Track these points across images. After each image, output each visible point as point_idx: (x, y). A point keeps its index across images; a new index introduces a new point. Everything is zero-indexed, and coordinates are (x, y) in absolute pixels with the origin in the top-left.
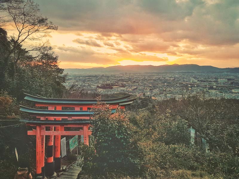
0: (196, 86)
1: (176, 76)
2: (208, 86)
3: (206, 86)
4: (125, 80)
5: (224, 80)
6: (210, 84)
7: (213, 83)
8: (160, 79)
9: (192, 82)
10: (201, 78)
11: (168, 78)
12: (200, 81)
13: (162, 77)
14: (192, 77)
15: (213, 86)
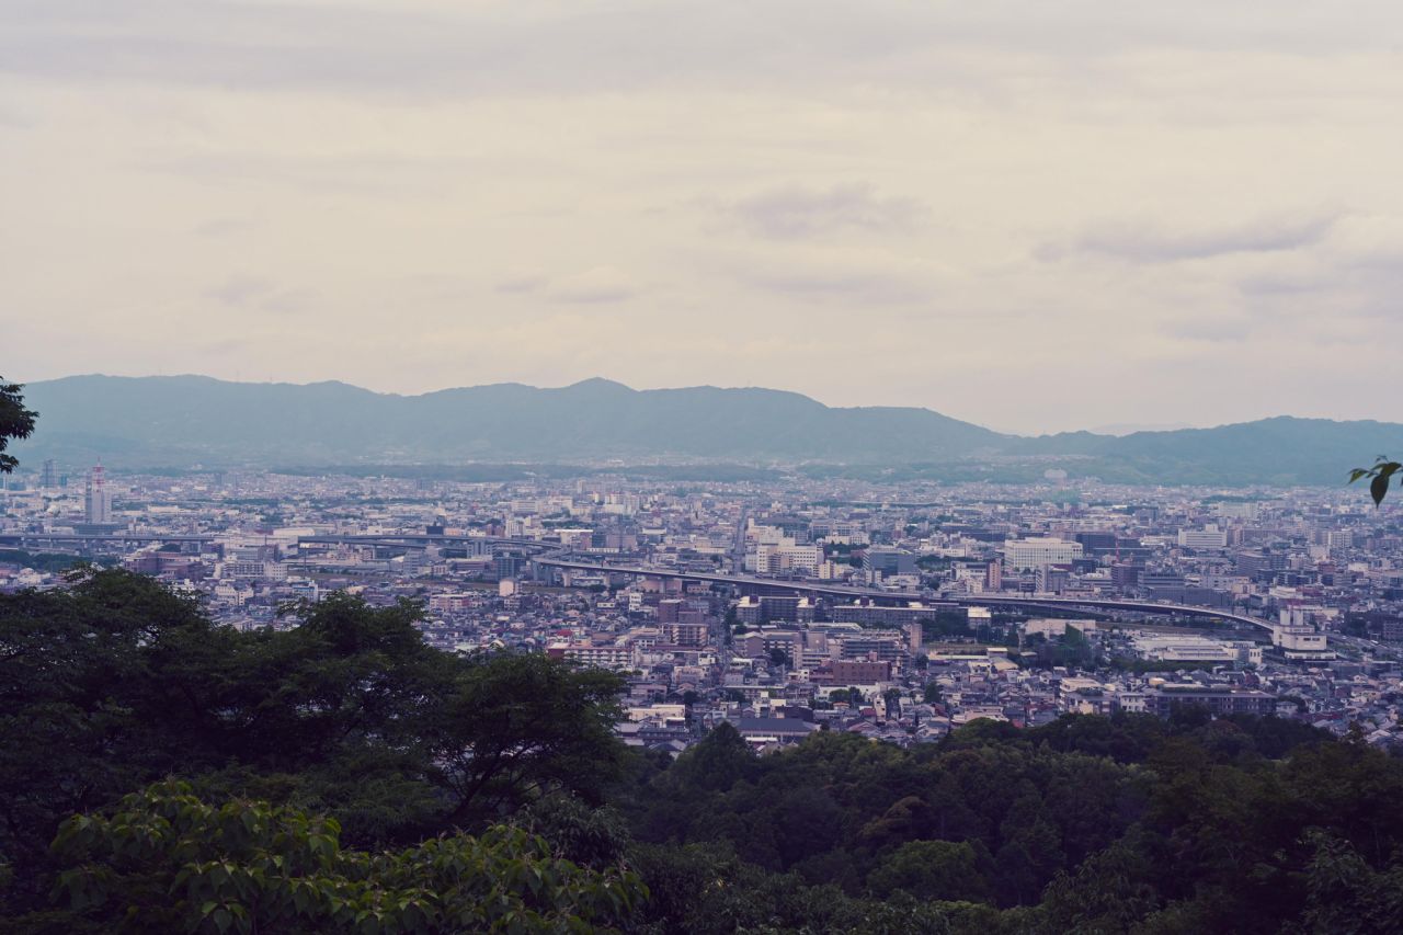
0: (804, 603)
1: (613, 507)
2: (916, 606)
3: (904, 602)
4: (34, 542)
5: (1054, 542)
6: (935, 586)
7: (963, 573)
8: (448, 532)
9: (762, 566)
10: (842, 533)
11: (527, 521)
12: (838, 561)
13: (464, 519)
14: (760, 522)
15: (962, 603)
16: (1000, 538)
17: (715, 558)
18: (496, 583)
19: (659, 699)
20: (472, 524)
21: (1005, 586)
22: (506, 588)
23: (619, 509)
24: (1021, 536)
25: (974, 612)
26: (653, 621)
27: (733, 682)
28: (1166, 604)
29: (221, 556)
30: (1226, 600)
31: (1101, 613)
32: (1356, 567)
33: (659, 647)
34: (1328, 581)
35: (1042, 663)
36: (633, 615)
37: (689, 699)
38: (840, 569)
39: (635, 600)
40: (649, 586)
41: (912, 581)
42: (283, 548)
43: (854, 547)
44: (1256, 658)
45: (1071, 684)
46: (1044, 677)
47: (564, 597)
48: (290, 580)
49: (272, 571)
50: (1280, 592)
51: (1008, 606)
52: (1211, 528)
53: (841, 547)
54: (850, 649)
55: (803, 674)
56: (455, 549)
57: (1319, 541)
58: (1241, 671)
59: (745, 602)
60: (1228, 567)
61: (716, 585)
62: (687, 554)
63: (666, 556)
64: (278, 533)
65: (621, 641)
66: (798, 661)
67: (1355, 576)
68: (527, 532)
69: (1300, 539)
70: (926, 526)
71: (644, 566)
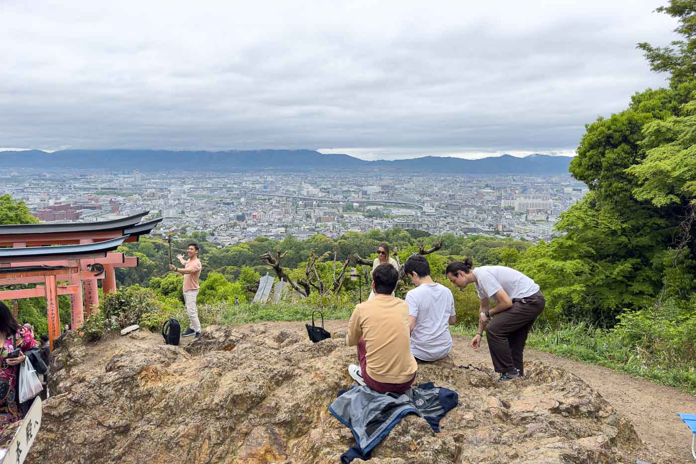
0: (315, 203)
2: (341, 203)
3: (339, 202)
4: (121, 189)
5: (375, 187)
6: (346, 198)
7: (353, 195)
8: (228, 186)
9: (305, 194)
10: (325, 185)
11: (248, 183)
12: (323, 192)
13: (233, 182)
14: (305, 183)
15: (352, 202)
16: (363, 186)
17: (294, 192)
18: (240, 198)
19: (279, 226)
20: (234, 184)
21: (363, 198)
22: (242, 200)
23: (271, 180)
24: (367, 185)
25: (355, 204)
26: (278, 207)
27: (297, 222)
28: (400, 202)
29: (170, 193)
30: (413, 201)
31: (385, 204)
32: (444, 192)
33: (280, 214)
34: (437, 196)
35: (370, 216)
36: (274, 206)
37: (286, 227)
38: (324, 194)
39: (274, 202)
40: (278, 199)
41: (341, 197)
42: (186, 190)
43: (327, 189)
44: (419, 214)
45: (376, 221)
46: (371, 219)
47: (257, 202)
48: (188, 198)
49: (184, 196)
50: (426, 198)
51: (363, 202)
52: (411, 183)
53: (325, 189)
54: (325, 213)
55: (314, 220)
56: (230, 190)
57: (436, 186)
58: (416, 218)
59: (301, 203)
60: (415, 192)
61: (294, 198)
62: (288, 191)
63: (282, 191)
64: (184, 186)
65: (271, 212)
66: (312, 216)
67: (443, 194)
68: (247, 186)
69: (432, 186)
70: (345, 183)
71: (277, 193)
